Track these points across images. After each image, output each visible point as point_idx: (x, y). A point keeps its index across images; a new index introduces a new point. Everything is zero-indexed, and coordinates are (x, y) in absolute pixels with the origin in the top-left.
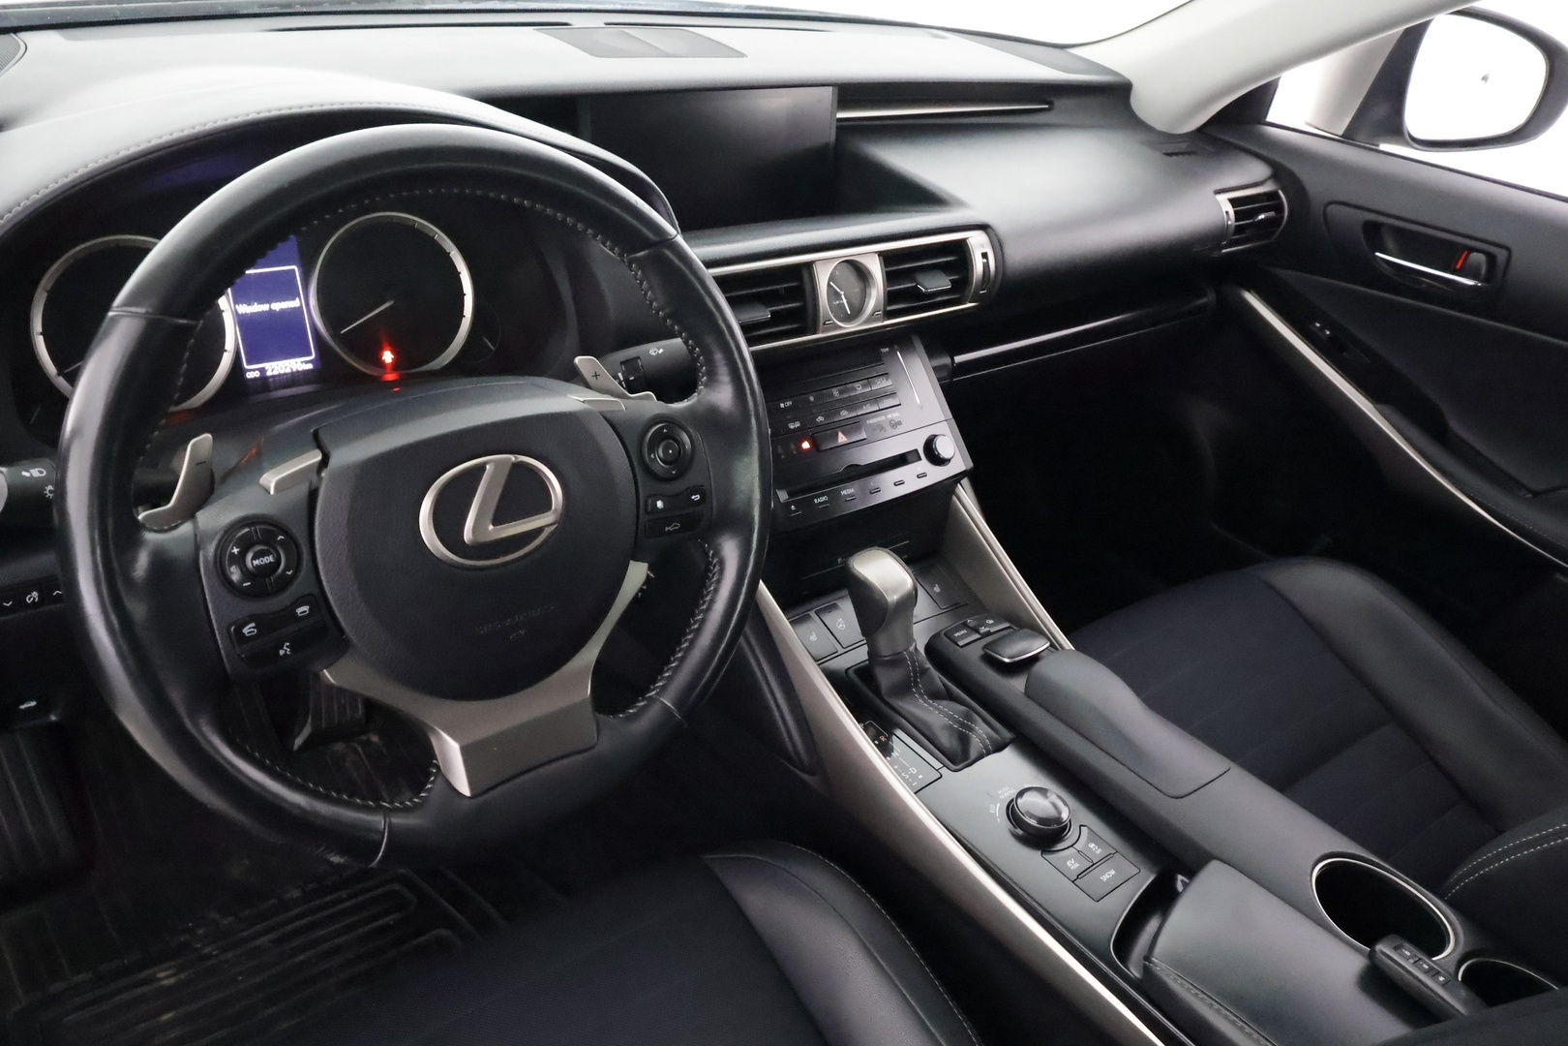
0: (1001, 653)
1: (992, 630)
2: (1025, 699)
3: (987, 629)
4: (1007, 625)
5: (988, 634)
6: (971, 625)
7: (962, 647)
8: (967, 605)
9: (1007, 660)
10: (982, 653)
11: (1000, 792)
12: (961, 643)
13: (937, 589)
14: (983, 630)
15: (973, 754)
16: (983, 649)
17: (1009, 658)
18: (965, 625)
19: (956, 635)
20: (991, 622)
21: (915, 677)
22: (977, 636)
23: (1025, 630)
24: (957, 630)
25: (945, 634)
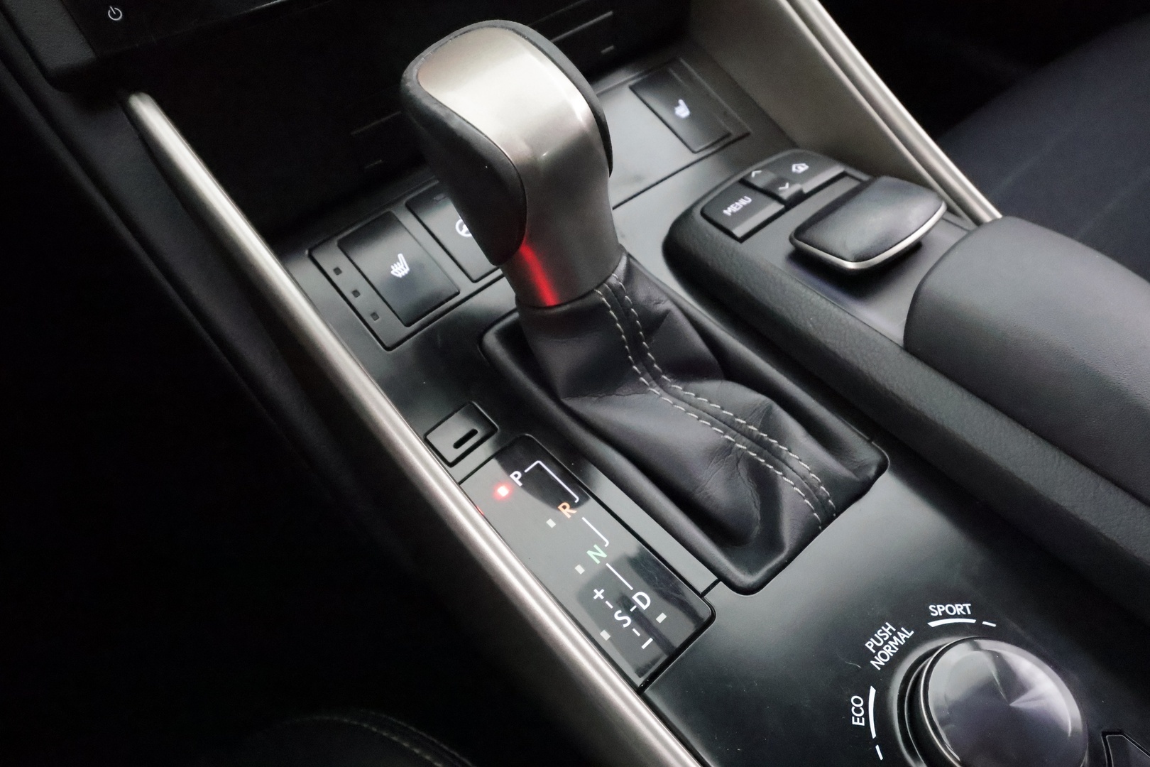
0: (836, 247)
1: (807, 188)
2: (905, 358)
3: (797, 187)
4: (837, 170)
5: (800, 198)
6: (760, 183)
7: (741, 240)
8: (748, 134)
9: (851, 265)
10: (789, 248)
11: (870, 645)
12: (739, 231)
13: (683, 110)
14: (787, 191)
15: (789, 532)
16: (791, 240)
17: (857, 260)
18: (746, 183)
19: (728, 211)
20: (800, 168)
21: (635, 341)
22: (775, 207)
23: (885, 180)
24: (728, 196)
25: (703, 214)
